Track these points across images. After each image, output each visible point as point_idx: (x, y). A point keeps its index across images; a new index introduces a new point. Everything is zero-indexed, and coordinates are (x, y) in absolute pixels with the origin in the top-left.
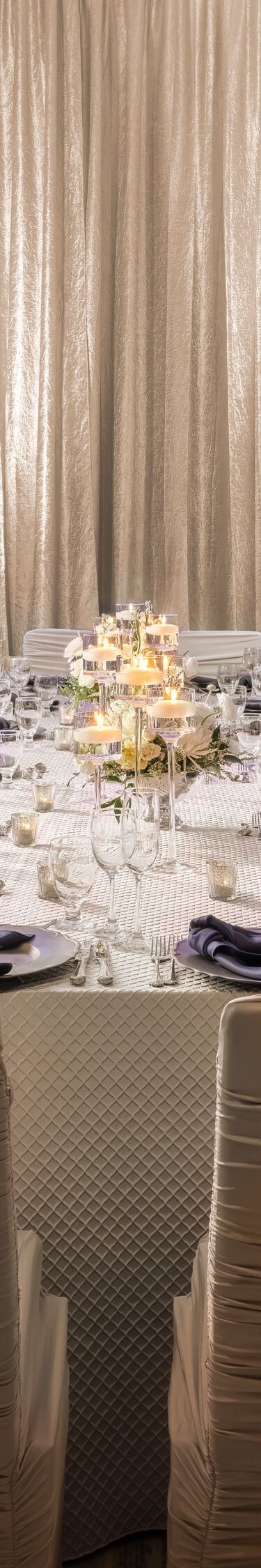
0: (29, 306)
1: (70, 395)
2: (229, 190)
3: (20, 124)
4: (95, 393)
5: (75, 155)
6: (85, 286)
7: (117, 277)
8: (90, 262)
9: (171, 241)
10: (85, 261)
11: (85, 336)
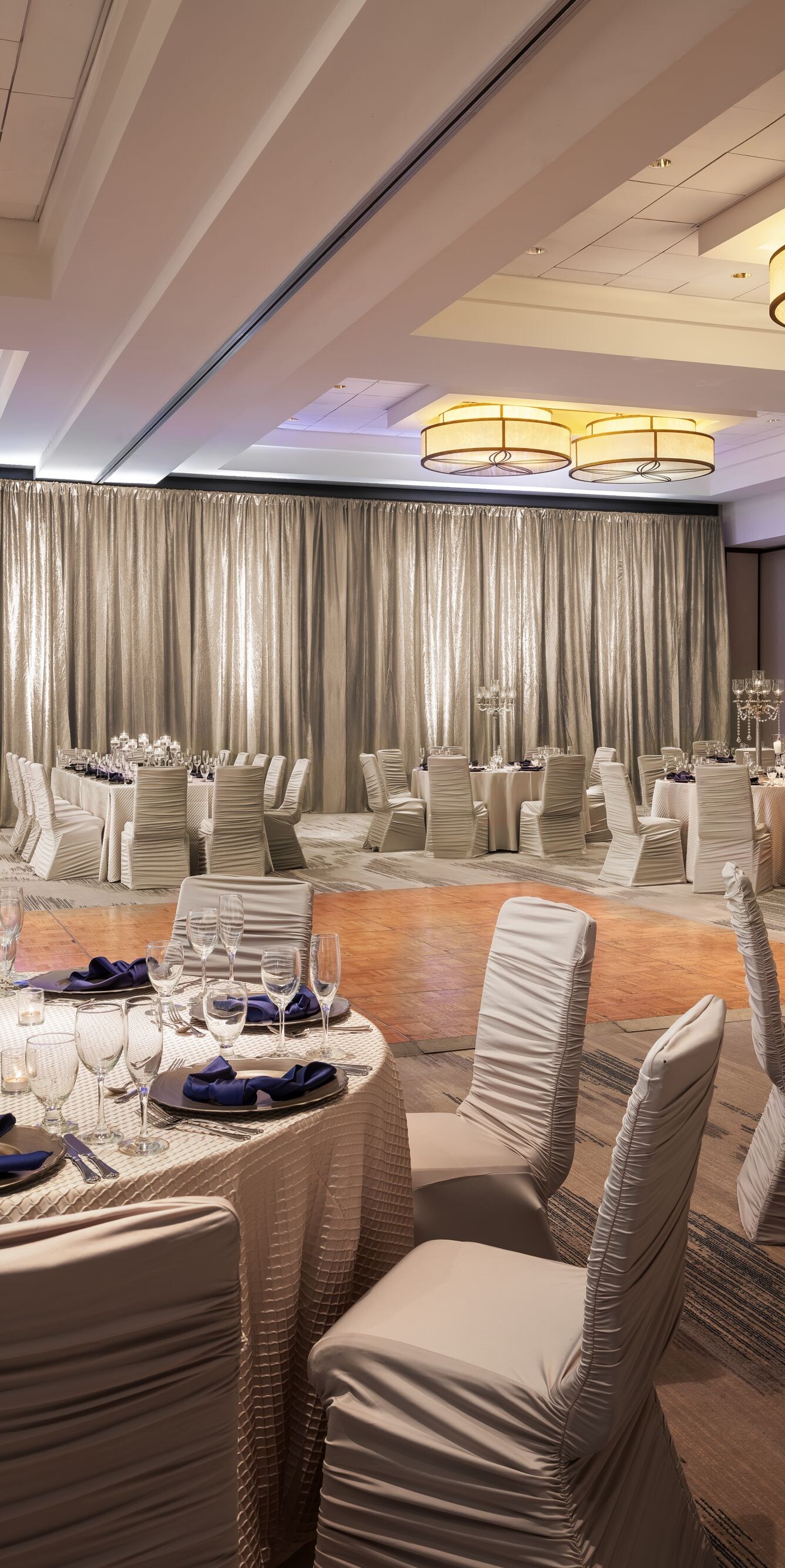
0: (39, 621)
1: (56, 658)
2: (120, 577)
3: (34, 547)
4: (68, 657)
5: (59, 563)
6: (63, 614)
7: (75, 610)
8: (65, 604)
9: (98, 596)
10: (63, 604)
11: (63, 634)
